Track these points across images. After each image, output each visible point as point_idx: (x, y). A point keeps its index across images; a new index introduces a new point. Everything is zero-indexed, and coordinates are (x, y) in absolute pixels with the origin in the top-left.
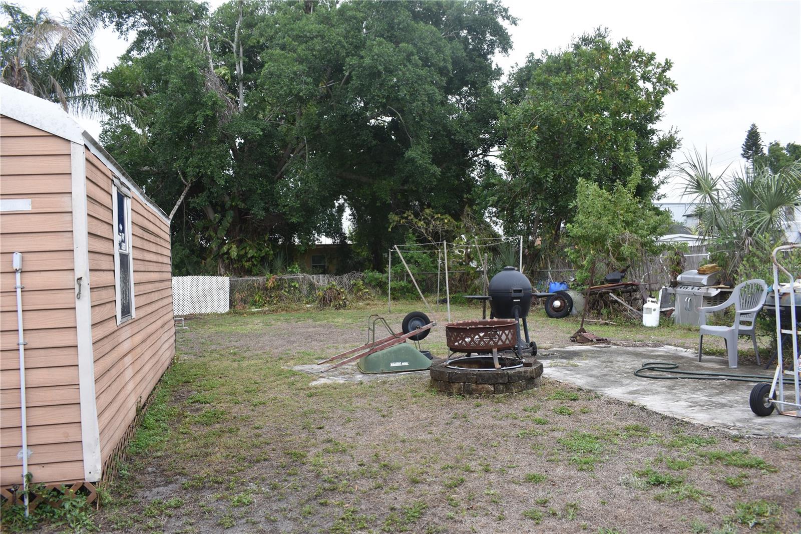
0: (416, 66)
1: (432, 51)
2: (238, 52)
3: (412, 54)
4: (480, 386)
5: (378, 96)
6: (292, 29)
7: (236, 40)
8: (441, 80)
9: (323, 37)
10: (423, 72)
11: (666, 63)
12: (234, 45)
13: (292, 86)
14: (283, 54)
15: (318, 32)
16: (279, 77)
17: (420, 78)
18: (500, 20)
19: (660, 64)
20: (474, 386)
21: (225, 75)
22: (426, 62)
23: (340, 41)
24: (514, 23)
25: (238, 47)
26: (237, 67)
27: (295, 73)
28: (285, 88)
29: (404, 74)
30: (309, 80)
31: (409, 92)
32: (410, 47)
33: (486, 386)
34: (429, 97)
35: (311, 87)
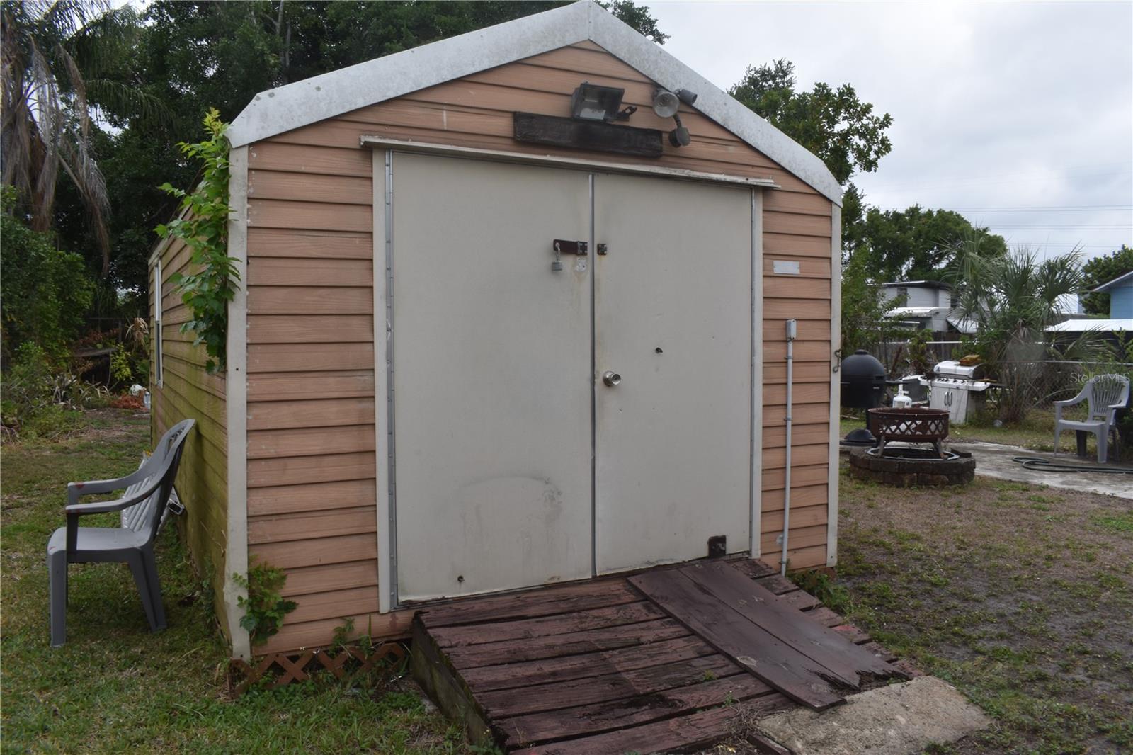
4: (936, 477)
11: (885, 119)
19: (878, 119)
20: (929, 477)
33: (942, 477)
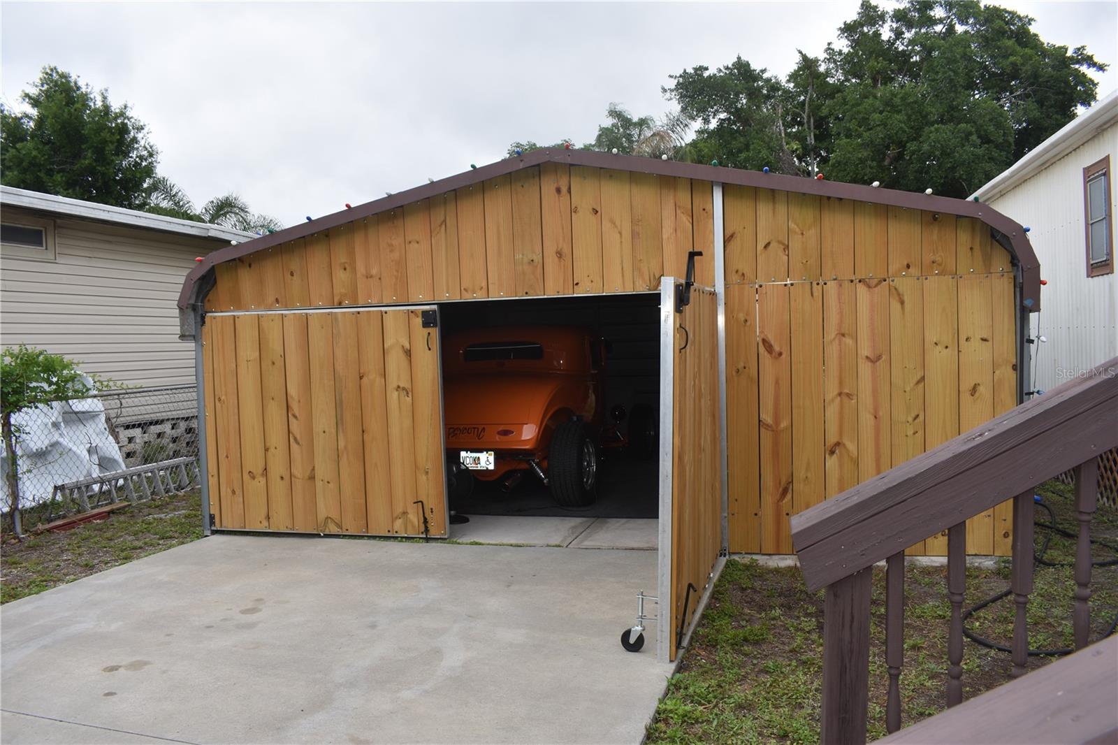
0: (975, 146)
1: (992, 128)
2: (809, 122)
3: (970, 134)
5: (937, 177)
6: (859, 112)
7: (806, 111)
8: (1001, 156)
9: (885, 125)
10: (980, 151)
12: (805, 116)
13: (857, 172)
14: (848, 142)
15: (881, 121)
16: (846, 164)
17: (978, 157)
18: (1084, 69)
21: (797, 149)
22: (986, 140)
23: (901, 128)
24: (1101, 68)
25: (809, 117)
26: (808, 138)
27: (860, 159)
28: (851, 174)
29: (961, 155)
30: (874, 164)
31: (966, 172)
32: (969, 127)
34: (986, 175)
35: (875, 171)
